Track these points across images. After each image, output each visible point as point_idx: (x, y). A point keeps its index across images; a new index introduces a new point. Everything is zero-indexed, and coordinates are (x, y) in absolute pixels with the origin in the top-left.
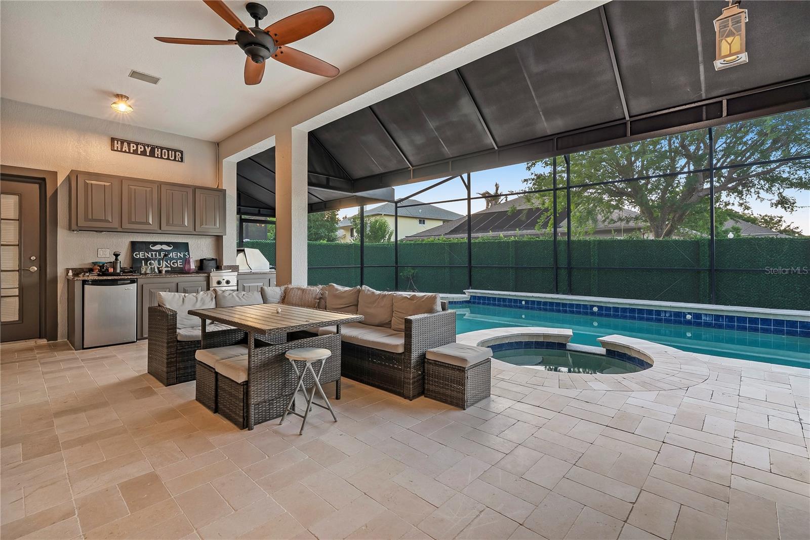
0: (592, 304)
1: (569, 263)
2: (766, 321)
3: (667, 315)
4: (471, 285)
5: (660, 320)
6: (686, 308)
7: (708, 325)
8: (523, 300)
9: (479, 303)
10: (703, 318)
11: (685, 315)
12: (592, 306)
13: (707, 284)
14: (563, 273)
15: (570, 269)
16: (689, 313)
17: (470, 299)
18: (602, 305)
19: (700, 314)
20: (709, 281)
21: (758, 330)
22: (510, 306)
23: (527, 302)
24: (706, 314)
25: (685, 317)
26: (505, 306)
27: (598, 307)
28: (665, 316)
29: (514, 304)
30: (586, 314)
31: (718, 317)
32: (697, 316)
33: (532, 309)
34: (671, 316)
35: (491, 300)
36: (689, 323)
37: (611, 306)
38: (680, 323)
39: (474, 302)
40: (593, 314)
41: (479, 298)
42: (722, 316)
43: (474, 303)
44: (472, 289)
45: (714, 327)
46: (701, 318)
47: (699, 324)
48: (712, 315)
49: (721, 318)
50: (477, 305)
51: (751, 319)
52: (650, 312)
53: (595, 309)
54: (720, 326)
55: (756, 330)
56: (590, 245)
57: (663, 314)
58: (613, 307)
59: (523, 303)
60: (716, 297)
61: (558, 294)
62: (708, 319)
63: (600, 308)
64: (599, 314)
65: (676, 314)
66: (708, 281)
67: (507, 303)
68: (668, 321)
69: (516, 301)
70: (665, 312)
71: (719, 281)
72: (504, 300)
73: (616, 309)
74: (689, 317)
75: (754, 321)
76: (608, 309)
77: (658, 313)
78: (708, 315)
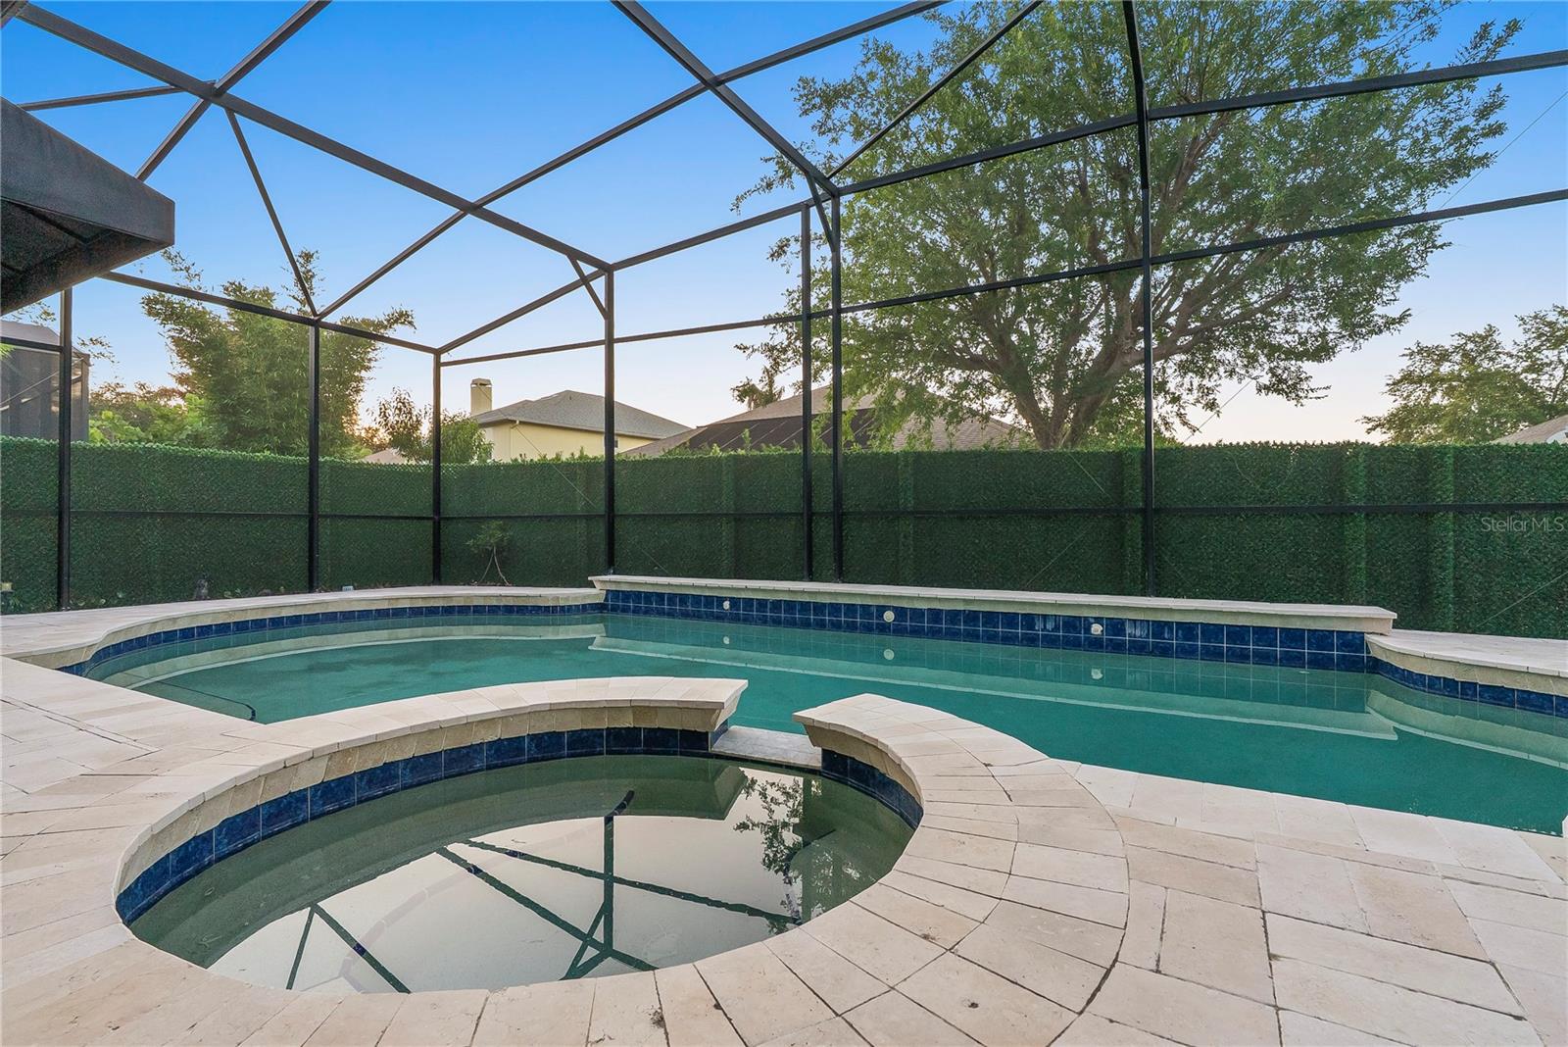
0: (882, 602)
1: (838, 502)
2: (1264, 634)
3: (1049, 626)
4: (611, 564)
5: (1031, 641)
6: (1089, 606)
7: (1139, 648)
8: (726, 599)
9: (625, 610)
10: (1128, 631)
11: (1087, 623)
12: (882, 609)
13: (1139, 553)
14: (824, 530)
15: (839, 517)
16: (1098, 620)
17: (606, 599)
18: (905, 604)
19: (1122, 622)
20: (1143, 545)
21: (1248, 657)
22: (697, 616)
23: (734, 602)
24: (1135, 621)
25: (1088, 630)
26: (685, 615)
27: (895, 609)
28: (1044, 629)
29: (704, 608)
30: (868, 629)
31: (1159, 627)
32: (1115, 626)
33: (746, 620)
34: (1056, 628)
35: (653, 599)
36: (1096, 644)
37: (924, 606)
38: (1076, 644)
39: (616, 605)
40: (884, 628)
41: (627, 595)
42: (1169, 624)
43: (614, 609)
44: (614, 573)
45: (1151, 653)
46: (1122, 632)
47: (1118, 648)
48: (1148, 621)
49: (1166, 629)
50: (620, 615)
51: (1232, 629)
52: (1010, 619)
53: (889, 616)
54: (1164, 651)
55: (1243, 657)
56: (898, 465)
57: (1039, 625)
58: (929, 609)
59: (726, 605)
60: (1156, 580)
61: (811, 580)
62: (1138, 633)
63: (900, 612)
64: (898, 630)
65: (1068, 622)
66: (1140, 546)
67: (690, 608)
68: (1051, 642)
69: (709, 600)
70: (1045, 617)
71: (1163, 545)
72: (683, 598)
73: (935, 615)
74: (1097, 629)
75: (1238, 633)
76: (917, 614)
77: (1029, 620)
78: (1138, 623)
